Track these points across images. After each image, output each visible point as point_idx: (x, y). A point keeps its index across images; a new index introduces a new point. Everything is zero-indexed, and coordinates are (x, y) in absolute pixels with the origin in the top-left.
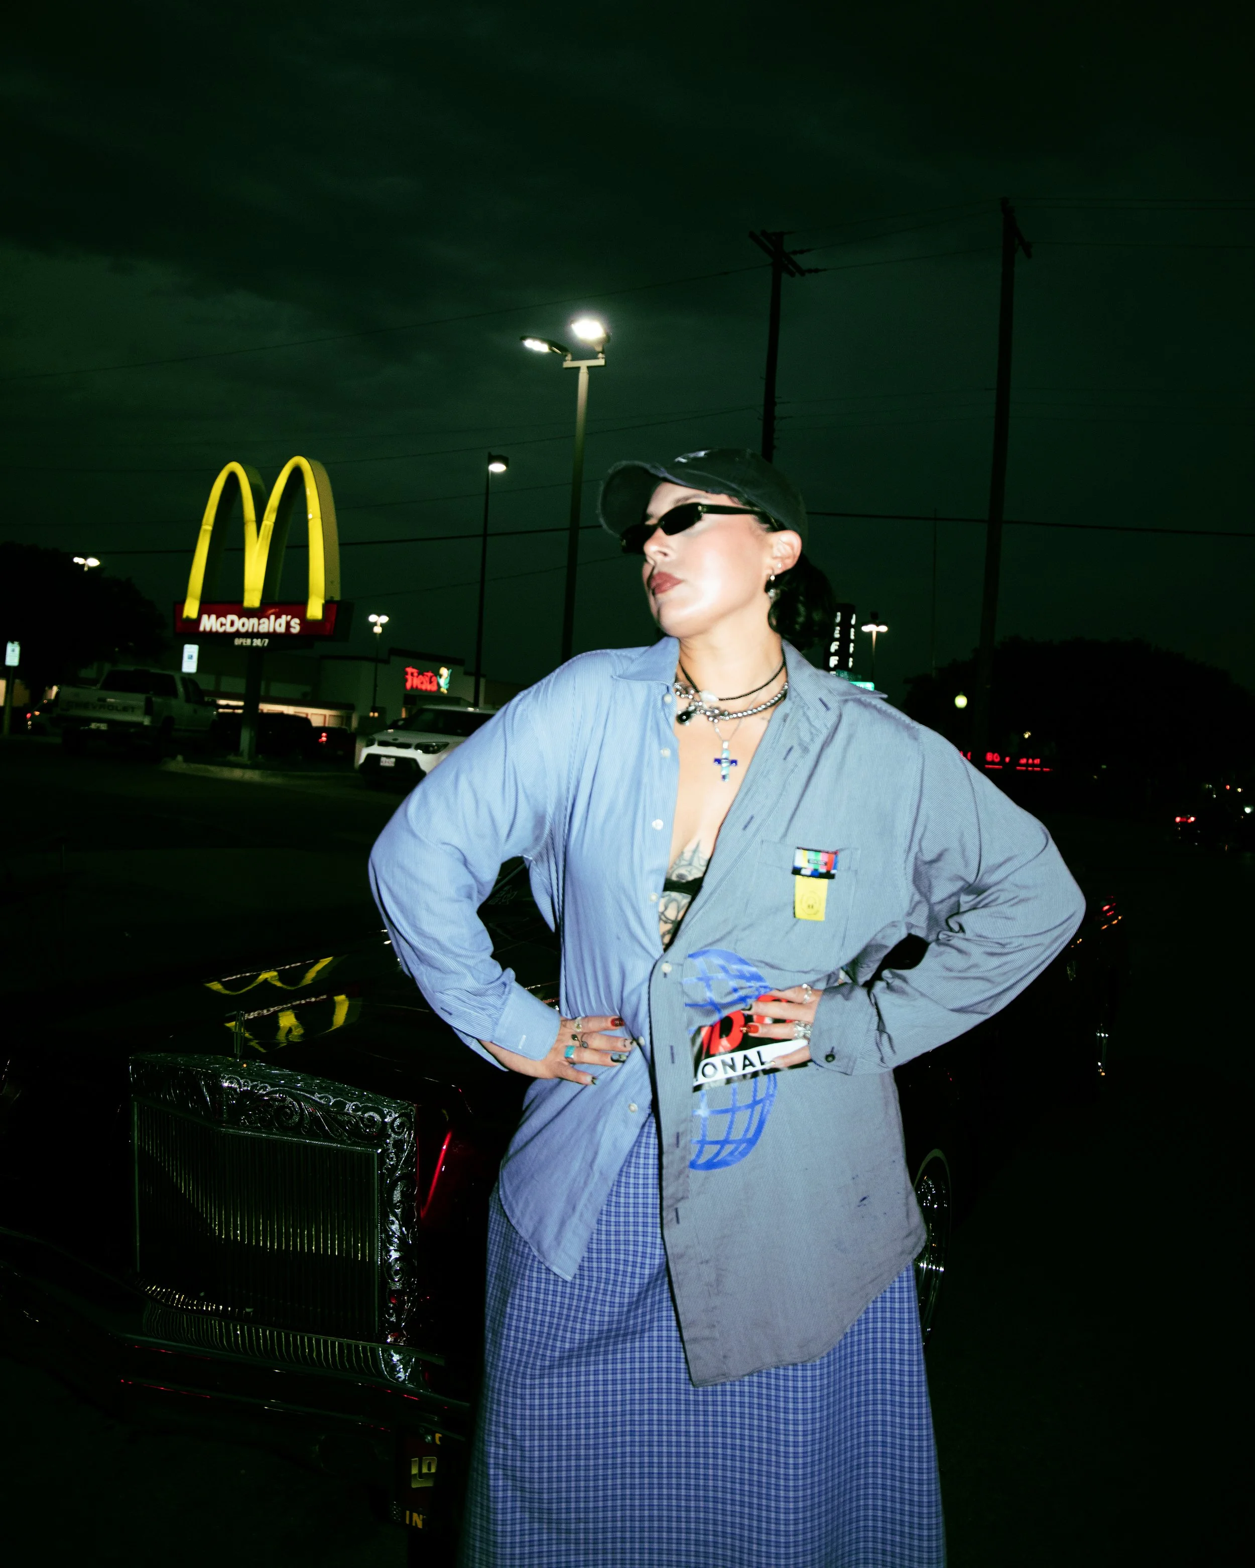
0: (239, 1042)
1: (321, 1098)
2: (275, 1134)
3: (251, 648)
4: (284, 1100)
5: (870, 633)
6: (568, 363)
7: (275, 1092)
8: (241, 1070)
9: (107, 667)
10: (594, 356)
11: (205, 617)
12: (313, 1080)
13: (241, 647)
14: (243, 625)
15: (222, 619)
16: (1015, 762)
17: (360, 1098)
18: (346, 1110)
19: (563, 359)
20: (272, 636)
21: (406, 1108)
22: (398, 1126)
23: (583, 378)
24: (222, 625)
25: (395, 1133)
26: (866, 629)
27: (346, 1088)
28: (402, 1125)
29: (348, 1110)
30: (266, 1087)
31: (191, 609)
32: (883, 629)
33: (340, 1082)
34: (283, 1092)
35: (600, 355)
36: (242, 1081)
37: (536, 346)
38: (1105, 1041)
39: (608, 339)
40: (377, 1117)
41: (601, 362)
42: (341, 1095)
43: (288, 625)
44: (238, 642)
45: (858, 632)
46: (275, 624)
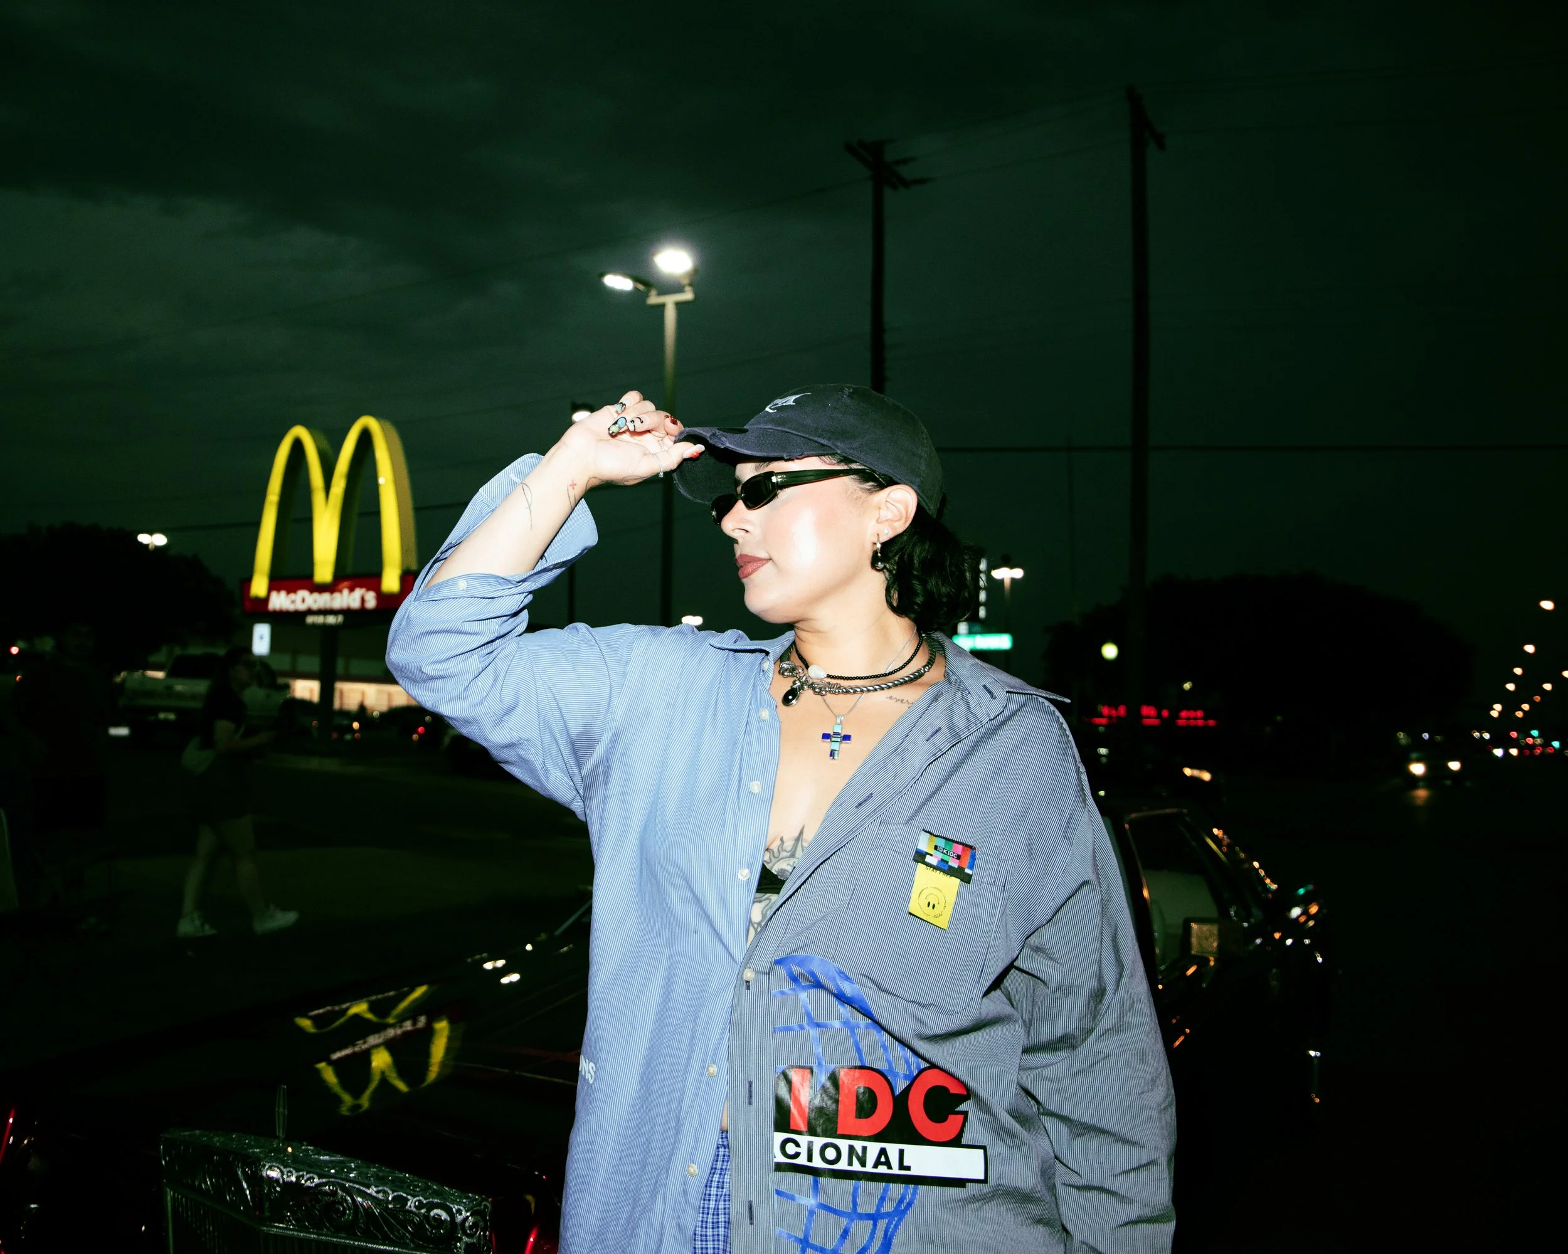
0: (281, 1122)
1: (378, 1192)
2: (326, 1235)
3: (325, 627)
4: (334, 1193)
5: (1002, 581)
6: (654, 299)
7: (324, 1184)
8: (284, 1156)
9: (178, 651)
10: (679, 289)
11: (274, 595)
12: (369, 1168)
13: (314, 626)
14: (315, 601)
15: (292, 596)
16: (1175, 715)
17: (424, 1191)
18: (407, 1207)
19: (646, 295)
20: (347, 612)
21: (479, 1204)
22: (470, 1226)
23: (670, 316)
24: (293, 602)
25: (468, 1236)
26: (998, 574)
27: (408, 1178)
28: (475, 1225)
29: (410, 1207)
30: (314, 1179)
31: (259, 586)
32: (1018, 573)
33: (401, 1171)
34: (334, 1184)
35: (688, 289)
36: (285, 1170)
37: (618, 283)
38: (1316, 1061)
39: (696, 272)
40: (444, 1216)
41: (688, 296)
42: (401, 1189)
43: (363, 600)
44: (310, 620)
45: (990, 578)
46: (350, 599)
